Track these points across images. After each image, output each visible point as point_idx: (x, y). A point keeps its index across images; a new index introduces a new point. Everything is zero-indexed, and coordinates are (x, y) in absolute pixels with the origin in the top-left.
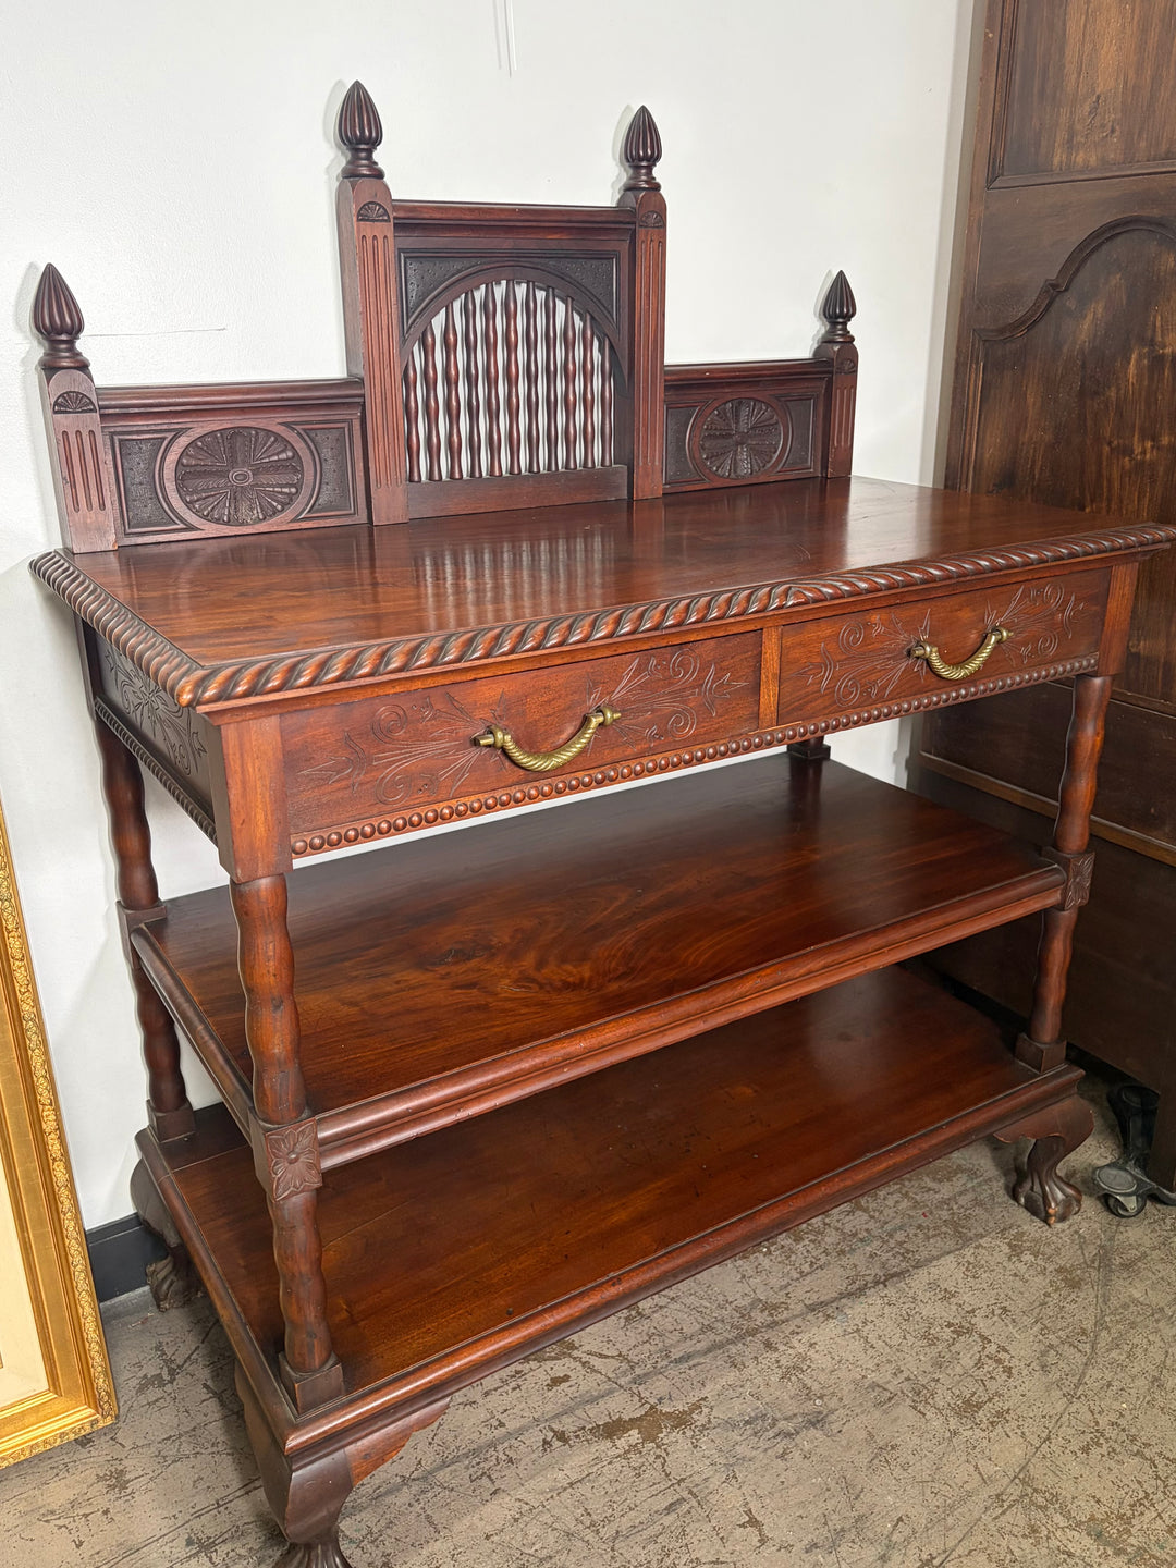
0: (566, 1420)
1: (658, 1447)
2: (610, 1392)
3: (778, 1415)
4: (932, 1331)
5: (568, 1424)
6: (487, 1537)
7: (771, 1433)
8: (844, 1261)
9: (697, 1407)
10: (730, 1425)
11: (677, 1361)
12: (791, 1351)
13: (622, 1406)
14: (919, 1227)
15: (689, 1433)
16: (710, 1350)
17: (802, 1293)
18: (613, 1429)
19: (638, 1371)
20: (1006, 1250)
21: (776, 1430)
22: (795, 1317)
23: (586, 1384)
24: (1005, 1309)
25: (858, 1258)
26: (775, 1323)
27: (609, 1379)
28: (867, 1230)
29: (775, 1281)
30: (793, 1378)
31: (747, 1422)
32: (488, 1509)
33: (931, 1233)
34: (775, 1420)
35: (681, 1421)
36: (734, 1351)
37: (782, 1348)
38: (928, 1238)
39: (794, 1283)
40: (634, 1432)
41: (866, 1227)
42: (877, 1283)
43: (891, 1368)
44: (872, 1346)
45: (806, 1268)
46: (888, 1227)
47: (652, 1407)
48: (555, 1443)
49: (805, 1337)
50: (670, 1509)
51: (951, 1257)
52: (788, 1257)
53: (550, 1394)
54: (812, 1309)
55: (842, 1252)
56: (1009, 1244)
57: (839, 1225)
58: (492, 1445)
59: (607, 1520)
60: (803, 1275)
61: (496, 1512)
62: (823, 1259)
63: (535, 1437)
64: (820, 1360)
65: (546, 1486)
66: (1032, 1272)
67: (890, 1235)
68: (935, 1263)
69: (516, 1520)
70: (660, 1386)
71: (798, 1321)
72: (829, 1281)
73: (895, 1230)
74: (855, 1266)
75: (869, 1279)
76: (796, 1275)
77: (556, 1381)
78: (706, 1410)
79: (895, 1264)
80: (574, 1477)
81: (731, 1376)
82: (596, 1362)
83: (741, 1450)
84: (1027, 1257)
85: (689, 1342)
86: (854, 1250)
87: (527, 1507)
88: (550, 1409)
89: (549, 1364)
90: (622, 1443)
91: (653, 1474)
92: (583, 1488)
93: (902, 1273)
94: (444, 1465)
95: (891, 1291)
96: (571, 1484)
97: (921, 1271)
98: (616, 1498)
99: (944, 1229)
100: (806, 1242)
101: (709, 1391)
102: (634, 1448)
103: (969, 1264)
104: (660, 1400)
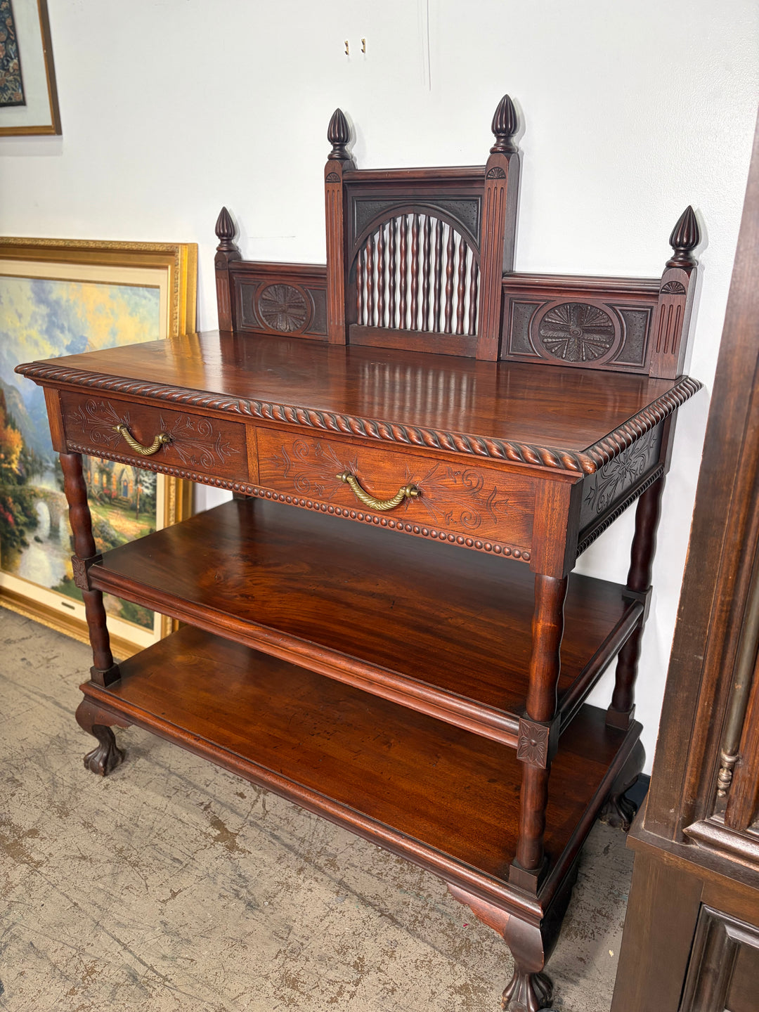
0: (218, 806)
1: (212, 844)
2: (241, 816)
3: (249, 888)
4: (350, 950)
5: (215, 807)
6: (144, 803)
7: (235, 887)
8: (393, 891)
9: (243, 851)
10: (236, 868)
11: (273, 835)
12: (300, 881)
13: (232, 823)
14: (451, 925)
15: (224, 853)
16: (286, 846)
17: (350, 876)
18: (217, 824)
19: (259, 822)
20: (459, 983)
21: (239, 889)
22: (330, 876)
23: (244, 805)
24: (393, 991)
25: (398, 896)
26: (320, 869)
27: (250, 812)
28: (430, 895)
29: (355, 861)
30: (280, 887)
31: (240, 876)
32: (160, 798)
33: (450, 933)
34: (246, 887)
35: (232, 847)
36: (290, 856)
37: (302, 876)
38: (443, 932)
39: (358, 869)
40: (218, 832)
41: (433, 894)
42: (380, 911)
43: (307, 932)
44: (321, 920)
45: (375, 872)
46: (440, 907)
47: (237, 834)
48: (202, 807)
49: (315, 884)
50: (175, 860)
51: (429, 949)
52: (381, 861)
53: (232, 795)
54: (340, 883)
55: (400, 887)
56: (466, 985)
57: (426, 878)
58: (195, 787)
59: (163, 839)
60: (369, 872)
61: (159, 801)
62: (389, 878)
63: (204, 799)
64: (299, 898)
65: (177, 811)
66: (444, 1004)
67: (432, 909)
68: (418, 941)
69: (156, 808)
70: (252, 833)
71: (326, 879)
72: (369, 886)
73: (439, 910)
74: (391, 896)
75: (382, 906)
76: (366, 868)
77: (242, 795)
78: (243, 855)
79: (406, 918)
80: (185, 820)
81: (269, 859)
82: (259, 804)
83: (220, 878)
84: (458, 999)
85: (288, 836)
86: (405, 892)
87: (163, 810)
88: (223, 799)
89: (251, 789)
90: (210, 829)
91: (194, 847)
92: (180, 825)
93: (397, 923)
94: (180, 776)
95: (376, 920)
96: (180, 820)
97: (405, 934)
98: (176, 838)
99: (458, 940)
100: (399, 866)
101: (256, 853)
102: (207, 835)
103: (430, 961)
104: (243, 836)
